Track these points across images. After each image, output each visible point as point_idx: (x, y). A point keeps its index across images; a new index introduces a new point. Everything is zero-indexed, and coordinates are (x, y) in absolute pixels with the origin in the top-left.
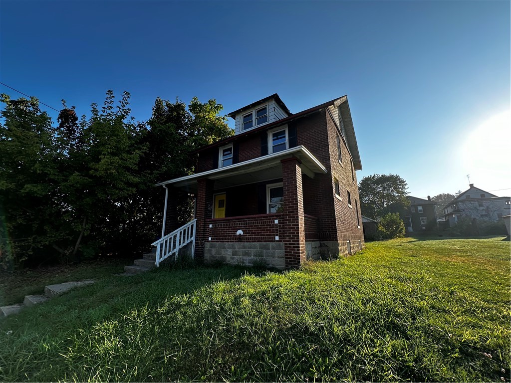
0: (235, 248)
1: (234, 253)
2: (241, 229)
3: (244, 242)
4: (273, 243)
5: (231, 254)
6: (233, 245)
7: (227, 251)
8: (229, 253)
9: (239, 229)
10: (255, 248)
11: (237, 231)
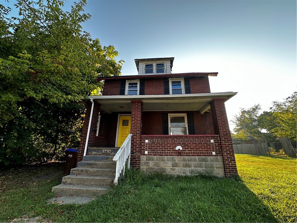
0: (175, 161)
1: (175, 165)
2: (180, 145)
3: (184, 155)
4: (211, 157)
5: (171, 166)
6: (173, 159)
7: (167, 163)
8: (169, 165)
9: (178, 145)
10: (195, 160)
11: (176, 147)
